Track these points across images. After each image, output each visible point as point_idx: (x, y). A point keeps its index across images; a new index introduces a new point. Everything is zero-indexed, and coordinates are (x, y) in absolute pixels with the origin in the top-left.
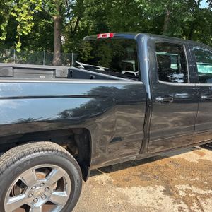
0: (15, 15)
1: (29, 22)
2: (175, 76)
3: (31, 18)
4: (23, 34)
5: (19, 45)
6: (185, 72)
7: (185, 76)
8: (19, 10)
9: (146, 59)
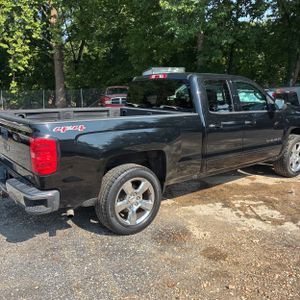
0: (5, 46)
1: (25, 53)
2: (219, 107)
3: (27, 48)
4: (19, 70)
5: (14, 84)
6: (229, 103)
7: (230, 107)
8: (11, 40)
9: (198, 92)
